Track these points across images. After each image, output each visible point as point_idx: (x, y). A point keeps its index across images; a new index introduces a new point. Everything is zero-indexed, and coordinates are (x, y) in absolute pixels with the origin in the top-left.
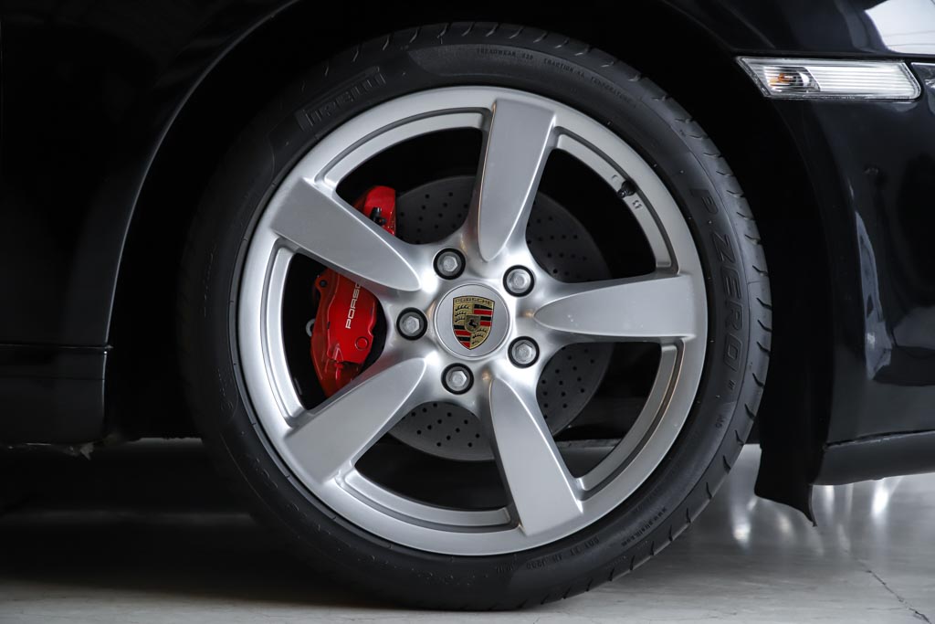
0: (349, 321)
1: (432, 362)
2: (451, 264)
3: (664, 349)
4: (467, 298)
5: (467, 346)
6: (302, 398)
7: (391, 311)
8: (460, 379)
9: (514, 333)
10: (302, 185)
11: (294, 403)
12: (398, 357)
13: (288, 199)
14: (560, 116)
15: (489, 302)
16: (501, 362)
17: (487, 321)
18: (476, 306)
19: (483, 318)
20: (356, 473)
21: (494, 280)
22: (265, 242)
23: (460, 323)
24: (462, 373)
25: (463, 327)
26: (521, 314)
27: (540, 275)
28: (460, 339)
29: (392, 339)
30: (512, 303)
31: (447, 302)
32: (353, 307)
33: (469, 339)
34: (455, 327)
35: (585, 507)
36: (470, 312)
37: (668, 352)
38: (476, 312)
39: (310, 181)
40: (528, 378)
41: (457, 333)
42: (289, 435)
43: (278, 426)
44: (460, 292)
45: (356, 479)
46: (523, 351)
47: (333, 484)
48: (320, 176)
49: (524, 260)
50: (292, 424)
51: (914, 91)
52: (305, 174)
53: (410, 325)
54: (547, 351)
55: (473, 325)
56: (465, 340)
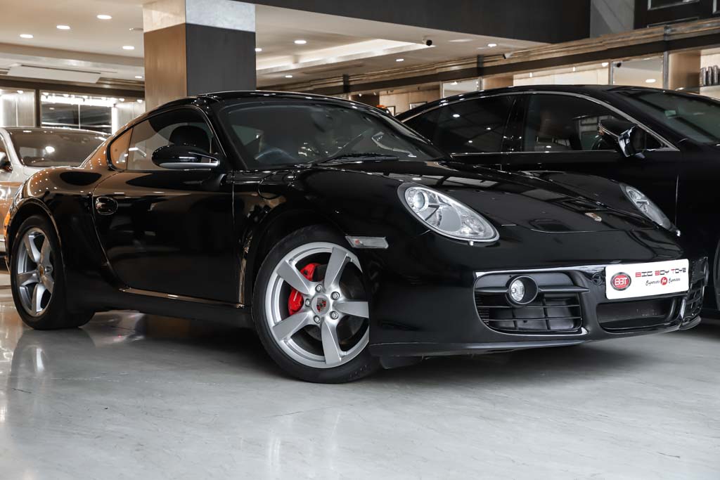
0: (294, 299)
1: (310, 314)
2: (319, 289)
4: (321, 298)
5: (319, 311)
6: (281, 317)
7: (305, 298)
8: (317, 319)
9: (331, 309)
10: (285, 262)
11: (279, 319)
12: (305, 311)
13: (281, 265)
14: (349, 254)
15: (326, 300)
16: (328, 318)
17: (325, 305)
18: (323, 301)
20: (291, 340)
21: (328, 296)
22: (274, 276)
23: (319, 305)
26: (333, 305)
27: (341, 295)
29: (304, 307)
30: (331, 301)
31: (316, 298)
32: (296, 295)
34: (317, 306)
35: (342, 360)
36: (321, 302)
39: (287, 262)
40: (335, 322)
42: (274, 327)
43: (272, 324)
44: (319, 296)
45: (291, 341)
46: (334, 315)
47: (282, 342)
48: (291, 260)
49: (338, 290)
50: (277, 324)
51: (386, 246)
52: (286, 259)
53: (308, 303)
54: (341, 316)
55: (321, 306)
56: (319, 309)
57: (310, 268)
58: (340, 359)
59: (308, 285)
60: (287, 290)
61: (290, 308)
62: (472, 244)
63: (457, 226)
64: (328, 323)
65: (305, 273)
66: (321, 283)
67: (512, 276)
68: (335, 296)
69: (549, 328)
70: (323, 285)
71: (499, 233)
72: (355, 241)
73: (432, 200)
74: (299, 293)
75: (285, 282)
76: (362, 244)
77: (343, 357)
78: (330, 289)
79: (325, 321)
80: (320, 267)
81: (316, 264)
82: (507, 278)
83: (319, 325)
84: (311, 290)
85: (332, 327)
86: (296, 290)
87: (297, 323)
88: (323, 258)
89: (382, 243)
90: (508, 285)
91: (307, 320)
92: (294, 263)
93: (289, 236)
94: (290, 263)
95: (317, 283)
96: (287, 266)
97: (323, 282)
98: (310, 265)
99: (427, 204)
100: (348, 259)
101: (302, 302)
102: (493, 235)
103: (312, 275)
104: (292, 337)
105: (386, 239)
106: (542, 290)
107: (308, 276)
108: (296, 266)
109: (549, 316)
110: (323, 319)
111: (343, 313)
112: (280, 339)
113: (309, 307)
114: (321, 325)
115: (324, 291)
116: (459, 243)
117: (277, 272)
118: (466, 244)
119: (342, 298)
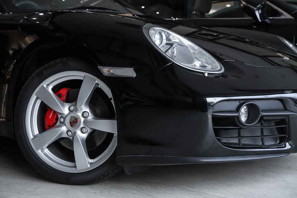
0: (50, 116)
1: (64, 129)
2: (72, 108)
3: (114, 135)
4: (73, 117)
5: (72, 127)
6: (39, 131)
7: (59, 116)
8: (70, 133)
9: (82, 126)
10: (43, 86)
11: (36, 132)
12: (59, 126)
13: (40, 89)
14: (98, 81)
15: (78, 118)
16: (79, 132)
17: (77, 122)
18: (75, 119)
19: (76, 121)
20: (47, 149)
21: (80, 114)
22: (34, 98)
23: (71, 122)
24: (70, 132)
25: (71, 123)
26: (84, 122)
27: (90, 114)
28: (70, 125)
29: (58, 123)
30: (82, 119)
31: (69, 116)
32: (52, 114)
33: (72, 125)
34: (70, 122)
35: (90, 166)
36: (73, 119)
37: (115, 136)
38: (75, 120)
39: (45, 86)
40: (85, 136)
41: (70, 124)
42: (33, 139)
43: (31, 136)
44: (72, 115)
45: (47, 151)
46: (84, 130)
47: (40, 151)
48: (48, 85)
49: (88, 110)
50: (35, 137)
51: (134, 75)
52: (44, 84)
53: (62, 120)
54: (89, 131)
55: (74, 122)
56: (71, 125)
57: (64, 92)
58: (89, 166)
59: (63, 106)
60: (44, 109)
61: (47, 123)
62: (206, 75)
63: (191, 60)
64: (79, 136)
65: (59, 96)
66: (74, 103)
67: (241, 102)
68: (85, 115)
69: (263, 144)
70: (75, 105)
71: (224, 67)
72: (106, 71)
73: (168, 39)
74: (55, 112)
75: (42, 103)
76: (113, 73)
77: (91, 164)
78: (81, 109)
79: (77, 135)
80: (72, 91)
81: (69, 89)
82: (237, 103)
83: (71, 138)
84: (65, 110)
85: (82, 140)
86: (52, 109)
87: (52, 135)
88: (76, 84)
89: (129, 72)
90: (238, 109)
91: (61, 133)
92: (50, 87)
93: (47, 65)
94: (47, 88)
95: (70, 104)
96: (45, 90)
97: (76, 104)
98: (64, 89)
99: (165, 41)
100: (97, 85)
101: (57, 119)
102: (219, 68)
103: (65, 98)
104: (47, 147)
105: (134, 69)
106: (264, 114)
107: (63, 98)
108: (53, 89)
109: (264, 134)
110: (75, 133)
111: (91, 129)
112: (38, 149)
113: (63, 123)
114: (73, 138)
115: (76, 110)
116: (196, 73)
117: (36, 95)
118: (202, 75)
119: (90, 117)
